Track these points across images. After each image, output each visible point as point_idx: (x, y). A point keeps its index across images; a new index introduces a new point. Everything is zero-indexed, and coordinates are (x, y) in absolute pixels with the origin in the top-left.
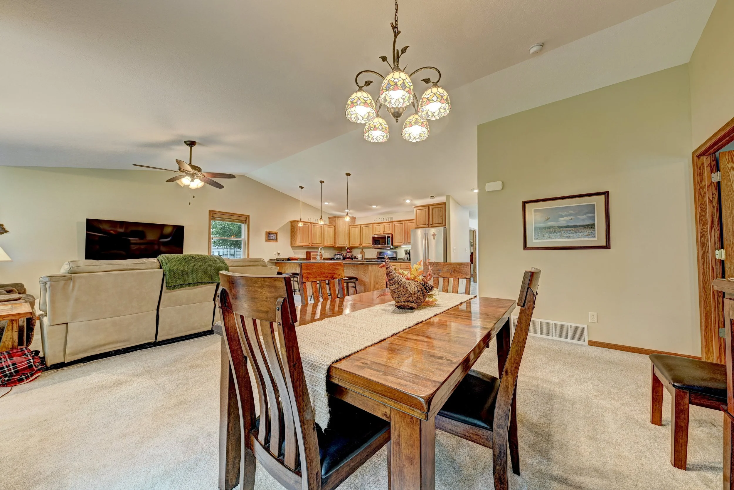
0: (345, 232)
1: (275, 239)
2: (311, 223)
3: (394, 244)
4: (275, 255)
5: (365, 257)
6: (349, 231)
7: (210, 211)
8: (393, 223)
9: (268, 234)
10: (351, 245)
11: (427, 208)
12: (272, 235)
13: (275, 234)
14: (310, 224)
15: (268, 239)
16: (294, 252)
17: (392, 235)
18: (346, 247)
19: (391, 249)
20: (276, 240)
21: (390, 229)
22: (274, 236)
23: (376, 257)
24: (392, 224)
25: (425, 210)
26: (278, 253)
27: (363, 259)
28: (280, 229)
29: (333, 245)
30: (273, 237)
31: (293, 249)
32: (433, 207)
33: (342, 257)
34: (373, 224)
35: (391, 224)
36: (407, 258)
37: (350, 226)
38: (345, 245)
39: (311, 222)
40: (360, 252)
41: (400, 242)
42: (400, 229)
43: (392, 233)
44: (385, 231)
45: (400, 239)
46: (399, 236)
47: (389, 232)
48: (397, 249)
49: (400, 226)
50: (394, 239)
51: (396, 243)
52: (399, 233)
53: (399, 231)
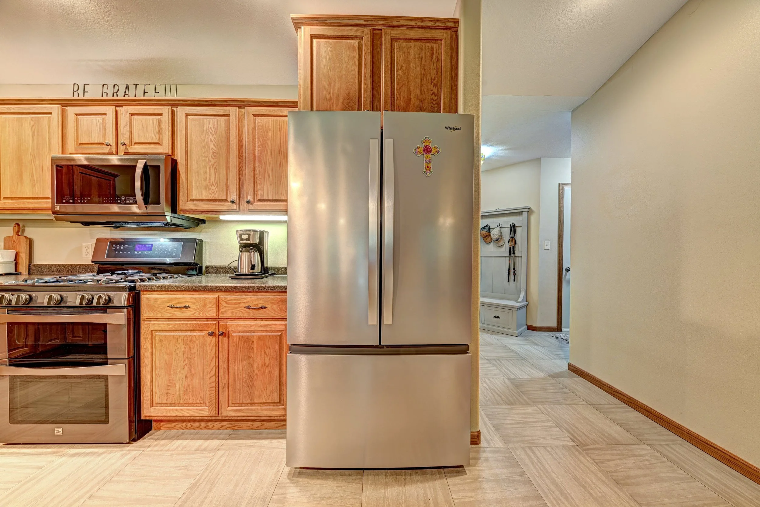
3: (183, 203)
8: (181, 111)
11: (366, 33)
17: (174, 164)
19: (169, 227)
21: (160, 134)
23: (86, 259)
24: (173, 112)
25: (356, 42)
27: (24, 270)
32: (396, 33)
34: (65, 103)
35: (166, 111)
36: (253, 267)
41: (213, 198)
42: (215, 140)
43: (170, 153)
44: (136, 143)
45: (215, 182)
46: (212, 166)
47: (157, 146)
48: (197, 226)
49: (215, 125)
50: (182, 180)
51: (193, 200)
52: (215, 154)
53: (212, 146)
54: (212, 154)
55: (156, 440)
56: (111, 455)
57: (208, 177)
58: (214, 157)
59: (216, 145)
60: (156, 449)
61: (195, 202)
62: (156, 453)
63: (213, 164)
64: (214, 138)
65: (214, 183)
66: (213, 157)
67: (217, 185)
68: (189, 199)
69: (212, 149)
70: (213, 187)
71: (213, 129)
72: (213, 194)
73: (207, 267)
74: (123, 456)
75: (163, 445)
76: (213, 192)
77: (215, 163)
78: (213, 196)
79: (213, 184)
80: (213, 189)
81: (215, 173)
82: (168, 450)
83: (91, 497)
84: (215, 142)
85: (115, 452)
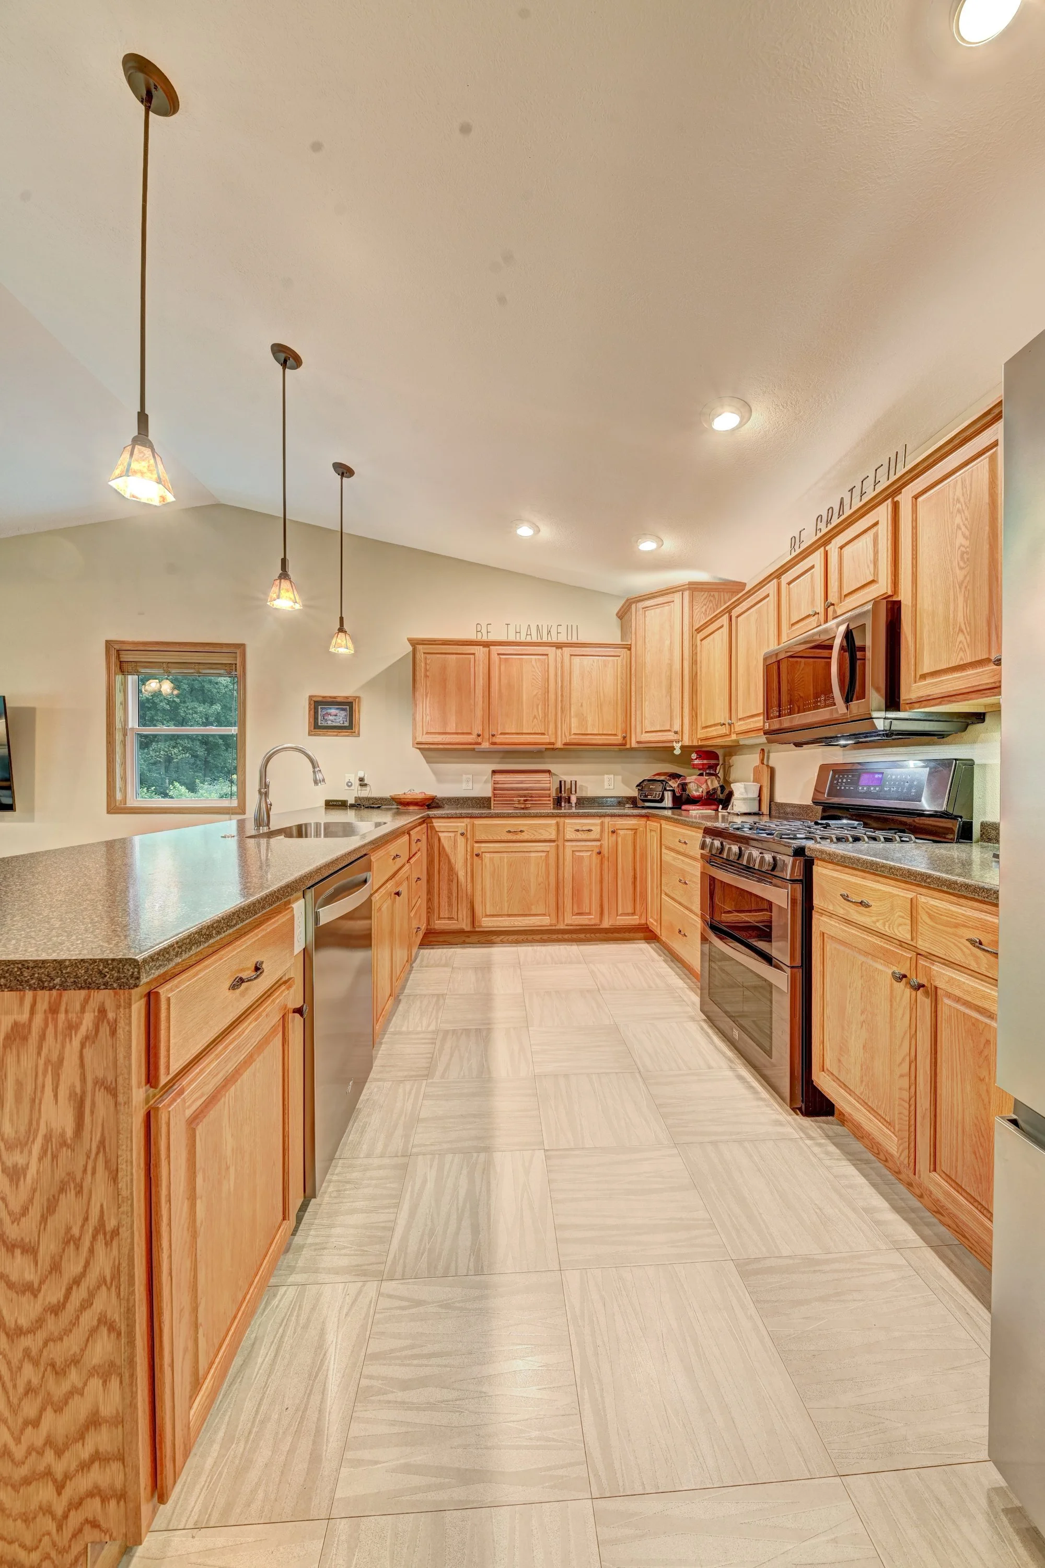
0: (670, 666)
1: (347, 724)
2: (487, 644)
3: (907, 687)
4: (349, 785)
5: (779, 798)
6: (694, 662)
7: (108, 644)
8: (909, 494)
9: (318, 705)
10: (701, 734)
12: (333, 711)
13: (348, 705)
14: (480, 651)
15: (317, 727)
16: (435, 773)
18: (677, 746)
20: (349, 727)
21: (876, 563)
22: (343, 714)
23: (807, 796)
24: (896, 505)
26: (361, 780)
27: (765, 809)
28: (372, 684)
29: (618, 739)
30: (337, 716)
31: (428, 762)
33: (668, 796)
34: (779, 573)
35: (886, 509)
37: (699, 630)
38: (671, 736)
39: (492, 637)
40: (756, 770)
41: (962, 663)
42: (966, 522)
43: (890, 593)
44: (846, 596)
45: (965, 623)
46: (960, 588)
47: (873, 587)
48: (965, 729)
49: (966, 488)
50: (906, 637)
51: (924, 677)
52: (965, 556)
53: (960, 540)
54: (959, 559)
55: (828, 1137)
56: (768, 1110)
57: (951, 616)
58: (965, 563)
59: (967, 533)
60: (816, 1150)
61: (929, 681)
62: (811, 1156)
63: (963, 582)
64: (964, 519)
65: (963, 627)
66: (962, 564)
67: (968, 629)
68: (918, 677)
69: (959, 548)
70: (961, 637)
71: (962, 500)
72: (961, 654)
73: (983, 825)
74: (778, 1123)
75: (827, 1153)
76: (961, 649)
77: (965, 576)
78: (961, 659)
79: (961, 630)
80: (960, 642)
81: (966, 601)
82: (828, 1168)
83: (712, 1143)
84: (966, 527)
85: (773, 1110)
